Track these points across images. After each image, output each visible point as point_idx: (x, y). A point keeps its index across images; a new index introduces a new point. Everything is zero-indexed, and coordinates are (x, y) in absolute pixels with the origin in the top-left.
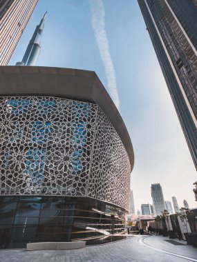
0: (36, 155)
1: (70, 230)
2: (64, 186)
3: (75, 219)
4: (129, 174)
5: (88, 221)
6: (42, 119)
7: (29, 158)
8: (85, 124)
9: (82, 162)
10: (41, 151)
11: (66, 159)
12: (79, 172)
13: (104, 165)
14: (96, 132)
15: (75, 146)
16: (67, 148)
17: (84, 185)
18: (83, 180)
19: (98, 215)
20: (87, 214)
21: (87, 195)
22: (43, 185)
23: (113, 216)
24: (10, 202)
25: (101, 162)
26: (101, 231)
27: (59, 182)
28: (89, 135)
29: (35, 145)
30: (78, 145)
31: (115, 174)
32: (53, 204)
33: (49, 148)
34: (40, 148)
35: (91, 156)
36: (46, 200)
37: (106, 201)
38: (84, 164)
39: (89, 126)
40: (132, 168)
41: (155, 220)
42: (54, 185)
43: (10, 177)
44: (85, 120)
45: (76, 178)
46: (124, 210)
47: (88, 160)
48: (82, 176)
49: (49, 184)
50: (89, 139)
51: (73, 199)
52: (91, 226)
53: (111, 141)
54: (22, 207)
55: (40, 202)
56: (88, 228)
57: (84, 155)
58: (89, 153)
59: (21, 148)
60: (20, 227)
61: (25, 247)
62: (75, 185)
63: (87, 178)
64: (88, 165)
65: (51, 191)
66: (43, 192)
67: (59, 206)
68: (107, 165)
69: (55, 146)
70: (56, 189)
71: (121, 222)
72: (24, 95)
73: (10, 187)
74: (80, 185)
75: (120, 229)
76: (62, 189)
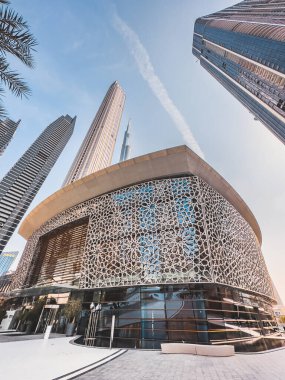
0: (149, 240)
1: (206, 327)
2: (184, 270)
3: (208, 313)
4: (259, 250)
5: (223, 315)
6: (145, 205)
7: (142, 244)
8: (189, 199)
9: (197, 241)
10: (151, 236)
11: (179, 240)
12: (197, 253)
13: (224, 241)
14: (203, 205)
15: (185, 224)
16: (177, 228)
17: (208, 268)
18: (205, 262)
19: (235, 307)
20: (220, 306)
21: (214, 280)
22: (162, 271)
23: (256, 309)
24: (134, 293)
25: (219, 238)
26: (246, 330)
27: (178, 267)
28: (196, 209)
29: (145, 231)
30: (187, 223)
31: (241, 251)
32: (174, 294)
33: (158, 231)
34: (150, 233)
35: (206, 233)
36: (165, 289)
37: (240, 287)
38: (200, 243)
39: (194, 201)
40: (260, 241)
42: (173, 271)
43: (130, 266)
44: (188, 195)
45: (196, 261)
46: (268, 299)
47: (204, 237)
48: (201, 257)
49: (167, 271)
50: (198, 214)
51: (198, 286)
52: (228, 323)
53: (224, 212)
54: (145, 299)
55: (161, 291)
56: (226, 325)
57: (198, 233)
58: (202, 230)
59: (134, 236)
60: (147, 322)
62: (196, 269)
63: (208, 258)
64: (205, 244)
65: (171, 278)
66: (163, 280)
67: (182, 296)
68: (228, 240)
69: (164, 228)
70: (175, 275)
71: (269, 317)
72: (127, 187)
73: (131, 276)
74: (202, 268)
75: (272, 328)
76: (182, 275)
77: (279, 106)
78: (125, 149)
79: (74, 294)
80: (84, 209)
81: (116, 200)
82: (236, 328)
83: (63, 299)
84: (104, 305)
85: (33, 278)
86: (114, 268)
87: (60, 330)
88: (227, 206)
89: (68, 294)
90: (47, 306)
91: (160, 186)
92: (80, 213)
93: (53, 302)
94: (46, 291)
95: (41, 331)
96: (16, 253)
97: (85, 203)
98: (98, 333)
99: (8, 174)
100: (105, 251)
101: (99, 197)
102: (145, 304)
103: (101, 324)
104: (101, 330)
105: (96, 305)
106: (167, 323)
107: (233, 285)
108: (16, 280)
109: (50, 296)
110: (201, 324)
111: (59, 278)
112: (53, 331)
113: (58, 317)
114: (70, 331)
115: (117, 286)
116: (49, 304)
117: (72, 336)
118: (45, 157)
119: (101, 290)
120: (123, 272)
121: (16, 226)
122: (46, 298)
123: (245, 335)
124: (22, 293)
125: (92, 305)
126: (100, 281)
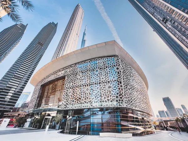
0: (94, 87)
1: (120, 126)
2: (111, 101)
3: (121, 120)
4: (147, 92)
5: (128, 121)
6: (94, 70)
7: (92, 89)
8: (115, 68)
9: (118, 88)
10: (96, 85)
11: (110, 87)
12: (118, 93)
13: (131, 88)
14: (122, 71)
15: (112, 80)
16: (109, 82)
17: (122, 100)
18: (121, 98)
19: (134, 118)
20: (127, 117)
21: (125, 106)
22: (101, 102)
23: (143, 118)
24: (88, 111)
25: (128, 87)
26: (138, 127)
27: (108, 100)
28: (118, 73)
29: (93, 83)
30: (114, 79)
31: (138, 93)
32: (106, 112)
33: (100, 83)
35: (122, 84)
36: (102, 110)
37: (137, 109)
38: (119, 89)
39: (118, 69)
40: (148, 88)
41: (176, 121)
42: (106, 101)
43: (85, 99)
44: (115, 66)
45: (117, 97)
46: (149, 114)
47: (121, 86)
48: (120, 95)
49: (103, 101)
50: (119, 75)
51: (117, 108)
52: (130, 124)
53: (132, 75)
54: (93, 114)
55: (100, 111)
56: (129, 125)
57: (118, 84)
58: (121, 83)
59: (88, 85)
60: (93, 124)
61: (99, 135)
62: (117, 101)
63: (123, 96)
64: (122, 89)
65: (105, 105)
66: (101, 105)
67: (110, 113)
68: (133, 88)
69: (102, 81)
70: (107, 103)
71: (148, 122)
72: (85, 61)
73: (86, 104)
74: (120, 100)
75: (149, 126)
76: (110, 103)
77: (163, 21)
78: (83, 41)
79: (59, 112)
80: (63, 72)
81: (79, 68)
82: (133, 126)
83: (54, 114)
84: (73, 117)
85: (39, 104)
86: (78, 100)
87: (53, 127)
88: (134, 72)
89: (56, 112)
90: (46, 117)
91: (101, 61)
92: (61, 74)
93: (49, 115)
94: (45, 110)
95: (44, 128)
96: (30, 93)
97: (63, 69)
98: (70, 129)
99: (23, 53)
100: (74, 92)
101: (71, 66)
102: (93, 116)
103: (72, 125)
104: (72, 127)
105: (69, 116)
106: (102, 124)
107: (134, 108)
108: (30, 105)
109: (47, 112)
110: (118, 125)
111: (51, 105)
112: (49, 128)
113: (51, 122)
114: (57, 128)
115: (80, 108)
116: (47, 116)
117: (59, 130)
118: (42, 45)
119: (72, 110)
120: (82, 102)
121: (28, 80)
122: (45, 114)
123: (137, 129)
124: (34, 111)
125: (68, 117)
126: (71, 106)
